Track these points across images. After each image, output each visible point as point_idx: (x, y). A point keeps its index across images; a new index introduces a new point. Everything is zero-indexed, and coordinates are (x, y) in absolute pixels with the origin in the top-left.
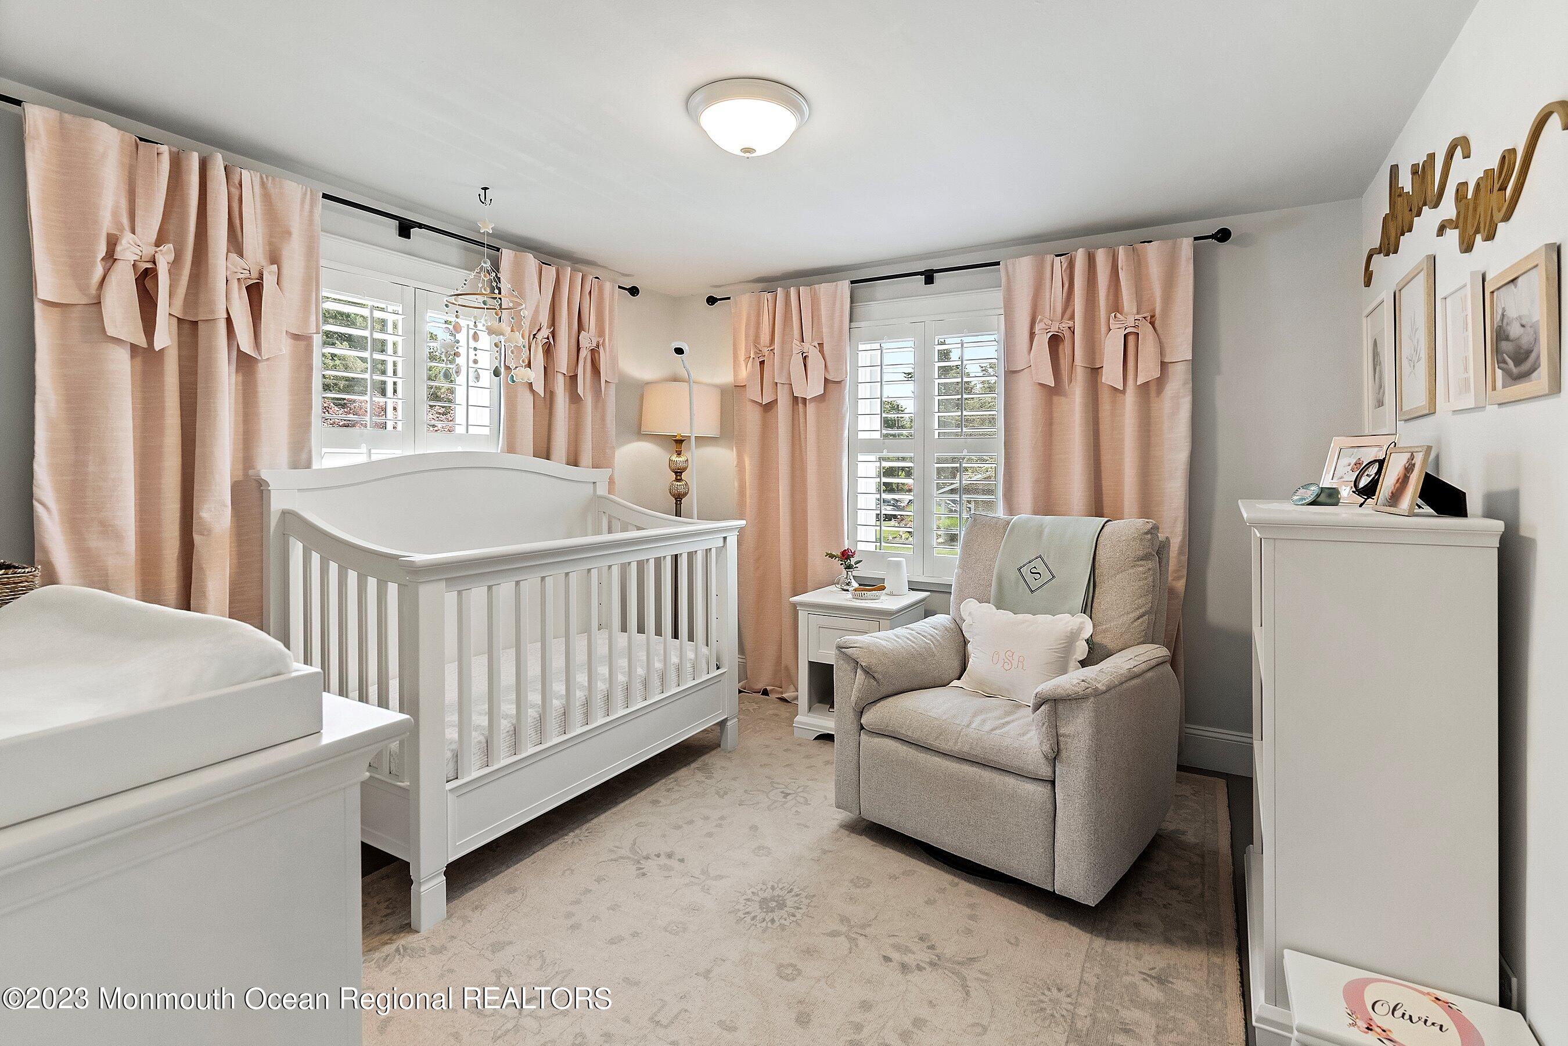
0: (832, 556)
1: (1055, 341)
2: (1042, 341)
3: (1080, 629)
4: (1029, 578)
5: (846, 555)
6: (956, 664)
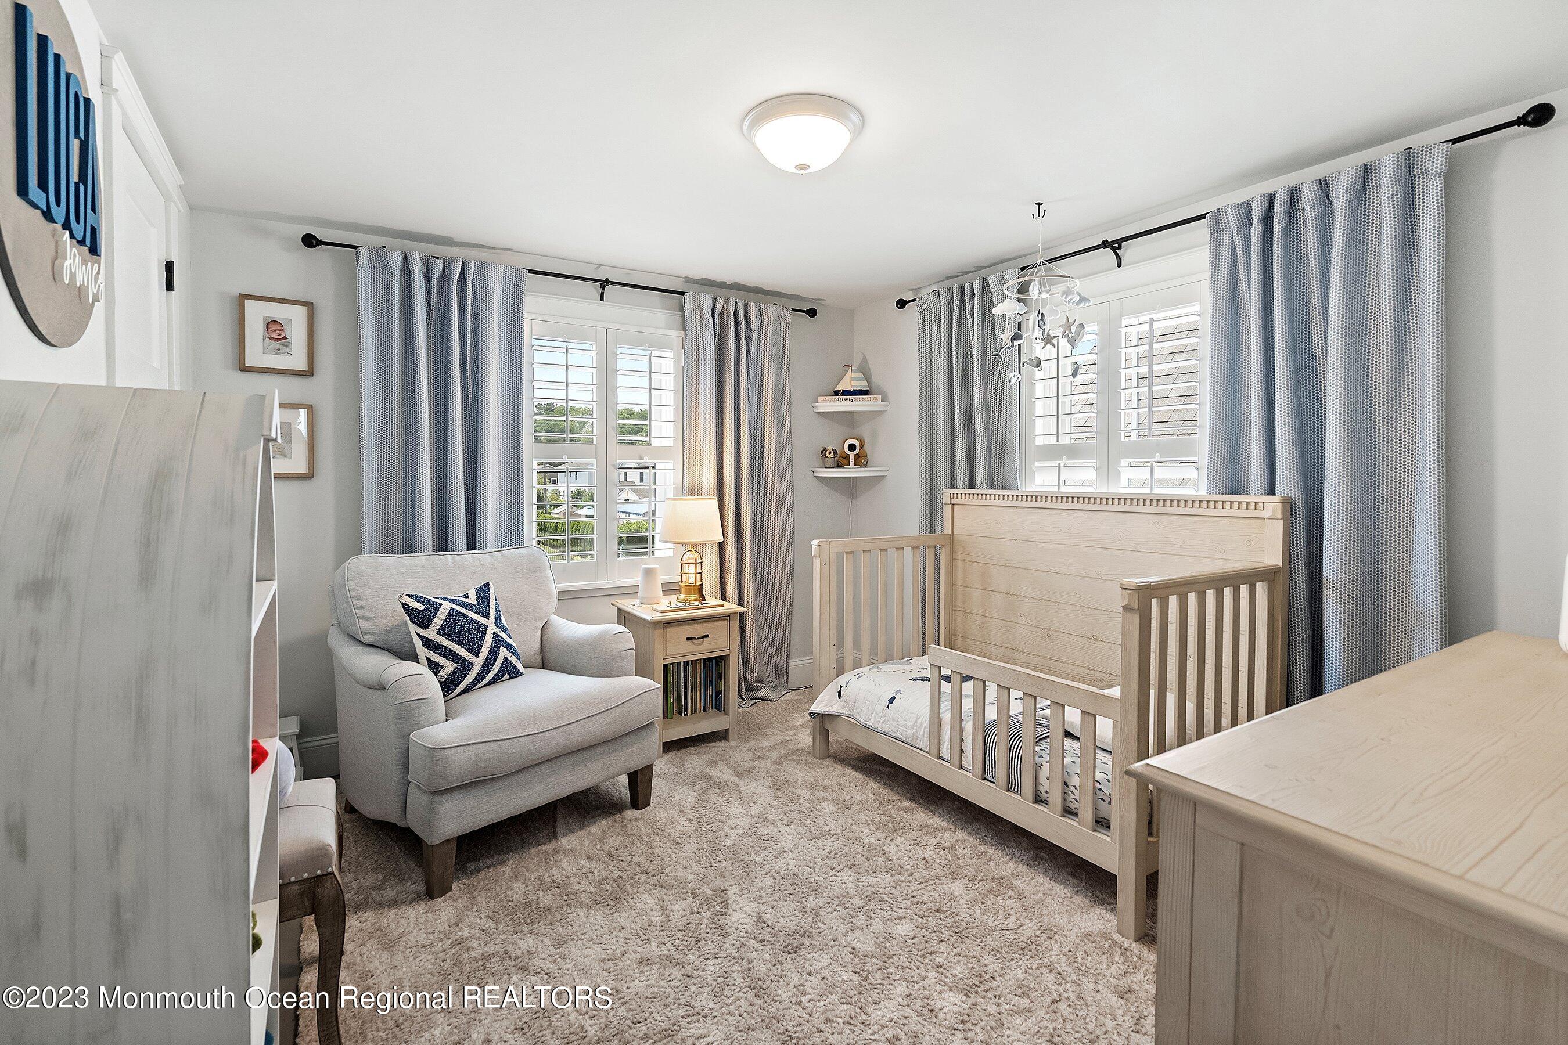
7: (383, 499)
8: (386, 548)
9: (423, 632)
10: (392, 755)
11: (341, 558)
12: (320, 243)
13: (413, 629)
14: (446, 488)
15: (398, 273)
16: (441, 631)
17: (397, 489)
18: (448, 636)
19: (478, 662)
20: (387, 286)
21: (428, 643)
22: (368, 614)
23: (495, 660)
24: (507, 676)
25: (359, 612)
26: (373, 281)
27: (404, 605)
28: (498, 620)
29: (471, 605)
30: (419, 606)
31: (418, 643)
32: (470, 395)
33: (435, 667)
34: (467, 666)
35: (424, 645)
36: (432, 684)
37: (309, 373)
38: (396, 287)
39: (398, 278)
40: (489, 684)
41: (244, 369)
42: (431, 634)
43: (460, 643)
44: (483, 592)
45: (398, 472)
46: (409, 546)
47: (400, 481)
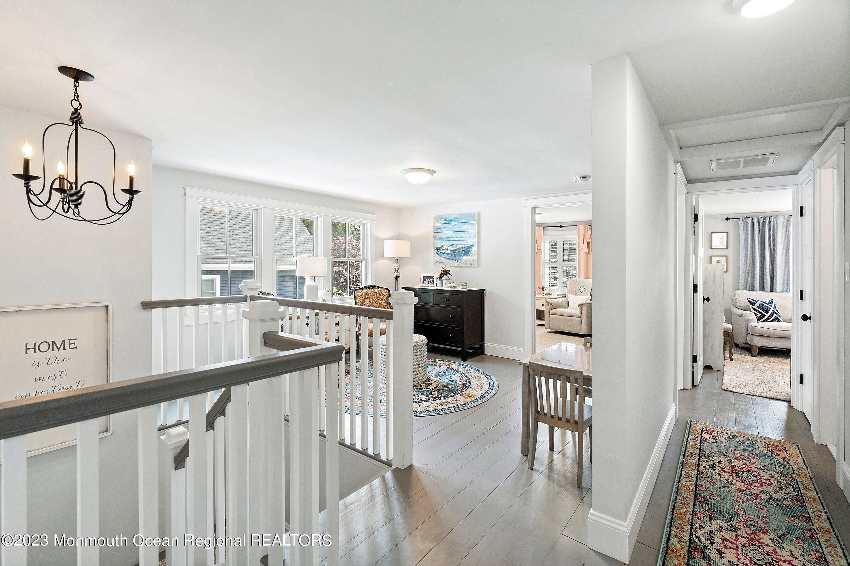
0: (539, 288)
1: (588, 243)
2: (586, 243)
3: (589, 298)
4: (581, 290)
5: (543, 288)
6: (567, 306)
7: (746, 278)
8: (746, 289)
9: (753, 307)
10: (744, 327)
11: (733, 291)
12: (730, 219)
13: (751, 306)
14: (764, 276)
15: (750, 223)
16: (758, 307)
17: (749, 275)
18: (759, 308)
19: (767, 316)
20: (747, 226)
21: (754, 309)
22: (740, 302)
23: (773, 316)
24: (776, 321)
25: (738, 302)
26: (743, 225)
27: (748, 300)
28: (775, 308)
29: (767, 303)
30: (753, 301)
31: (752, 309)
32: (772, 251)
33: (756, 315)
34: (764, 316)
35: (753, 309)
36: (755, 318)
37: (727, 248)
38: (750, 226)
39: (750, 224)
40: (771, 321)
41: (712, 248)
42: (755, 307)
43: (763, 311)
44: (771, 302)
45: (750, 272)
46: (753, 289)
47: (750, 274)
